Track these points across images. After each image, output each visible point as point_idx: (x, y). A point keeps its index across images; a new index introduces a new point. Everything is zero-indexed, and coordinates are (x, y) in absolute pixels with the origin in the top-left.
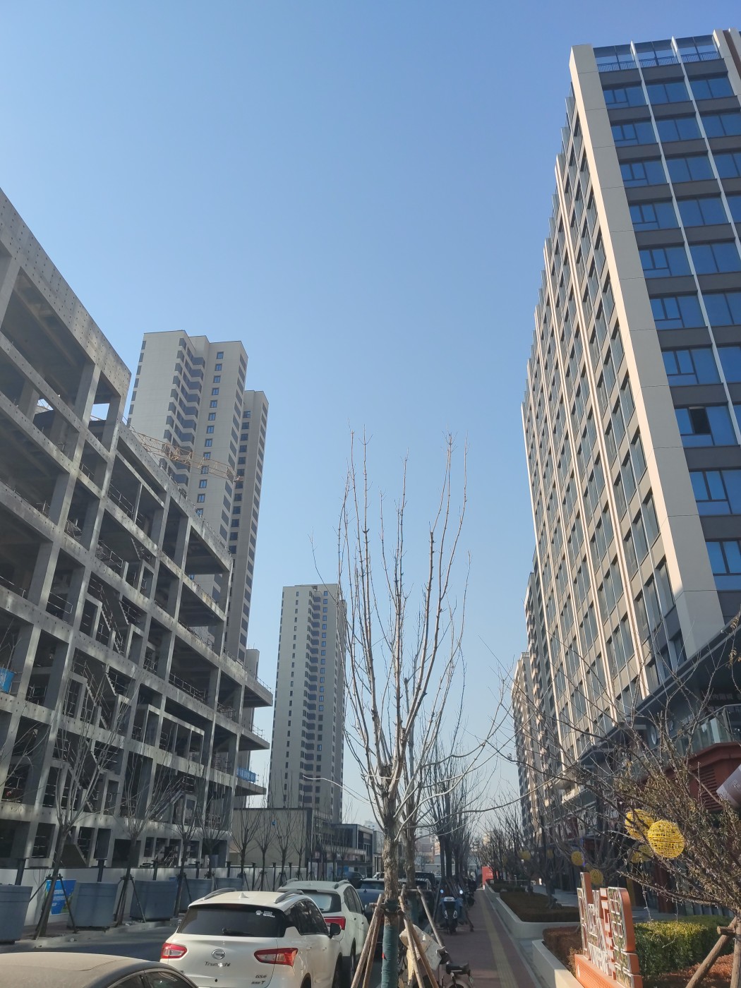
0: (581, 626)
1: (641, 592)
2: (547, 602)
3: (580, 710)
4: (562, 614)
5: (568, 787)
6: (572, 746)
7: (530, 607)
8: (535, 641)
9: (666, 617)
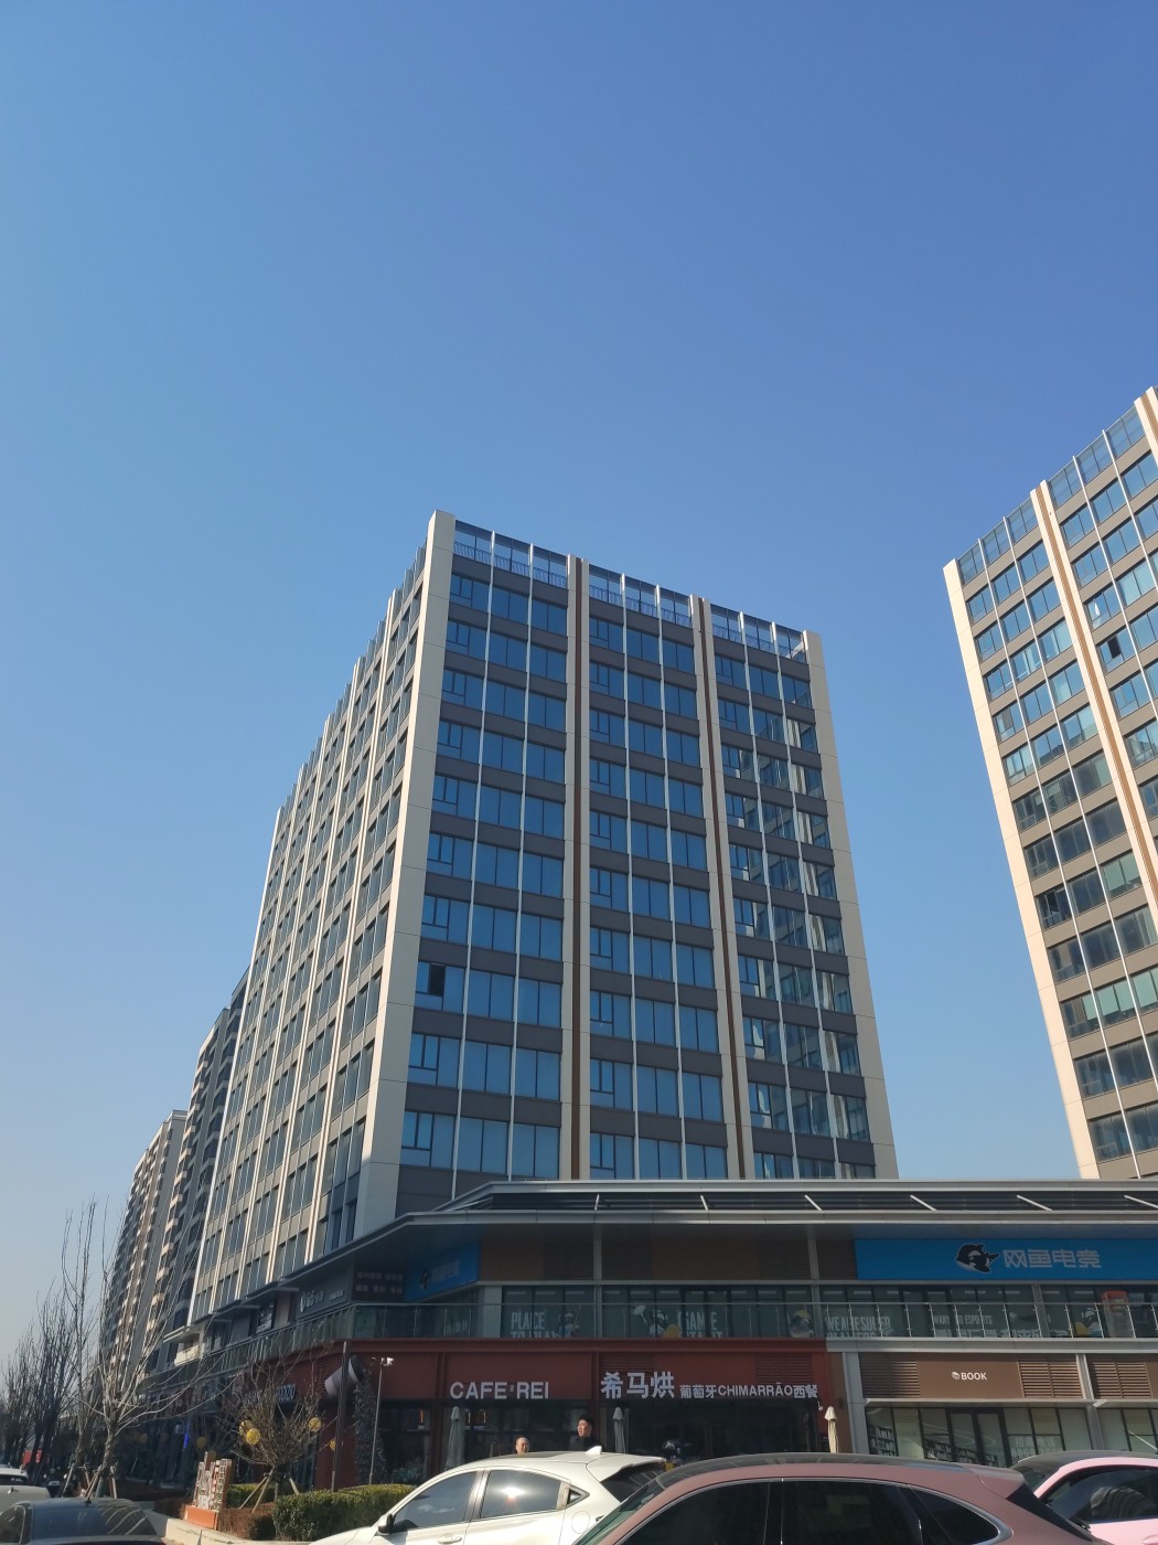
0: (267, 1141)
1: (336, 1140)
2: (235, 1087)
3: (235, 1243)
4: (249, 1114)
5: (190, 1341)
6: (211, 1288)
7: (208, 1056)
8: (205, 1087)
9: (350, 1178)
